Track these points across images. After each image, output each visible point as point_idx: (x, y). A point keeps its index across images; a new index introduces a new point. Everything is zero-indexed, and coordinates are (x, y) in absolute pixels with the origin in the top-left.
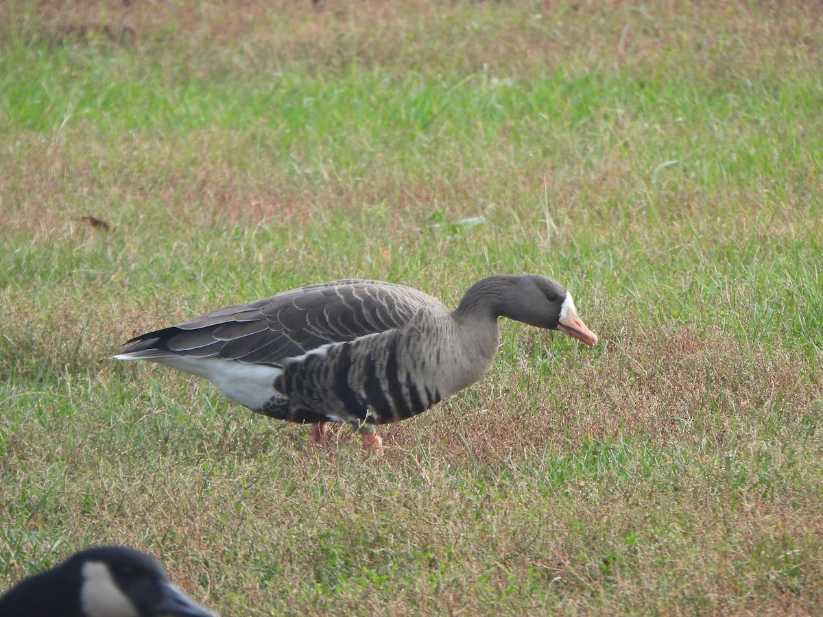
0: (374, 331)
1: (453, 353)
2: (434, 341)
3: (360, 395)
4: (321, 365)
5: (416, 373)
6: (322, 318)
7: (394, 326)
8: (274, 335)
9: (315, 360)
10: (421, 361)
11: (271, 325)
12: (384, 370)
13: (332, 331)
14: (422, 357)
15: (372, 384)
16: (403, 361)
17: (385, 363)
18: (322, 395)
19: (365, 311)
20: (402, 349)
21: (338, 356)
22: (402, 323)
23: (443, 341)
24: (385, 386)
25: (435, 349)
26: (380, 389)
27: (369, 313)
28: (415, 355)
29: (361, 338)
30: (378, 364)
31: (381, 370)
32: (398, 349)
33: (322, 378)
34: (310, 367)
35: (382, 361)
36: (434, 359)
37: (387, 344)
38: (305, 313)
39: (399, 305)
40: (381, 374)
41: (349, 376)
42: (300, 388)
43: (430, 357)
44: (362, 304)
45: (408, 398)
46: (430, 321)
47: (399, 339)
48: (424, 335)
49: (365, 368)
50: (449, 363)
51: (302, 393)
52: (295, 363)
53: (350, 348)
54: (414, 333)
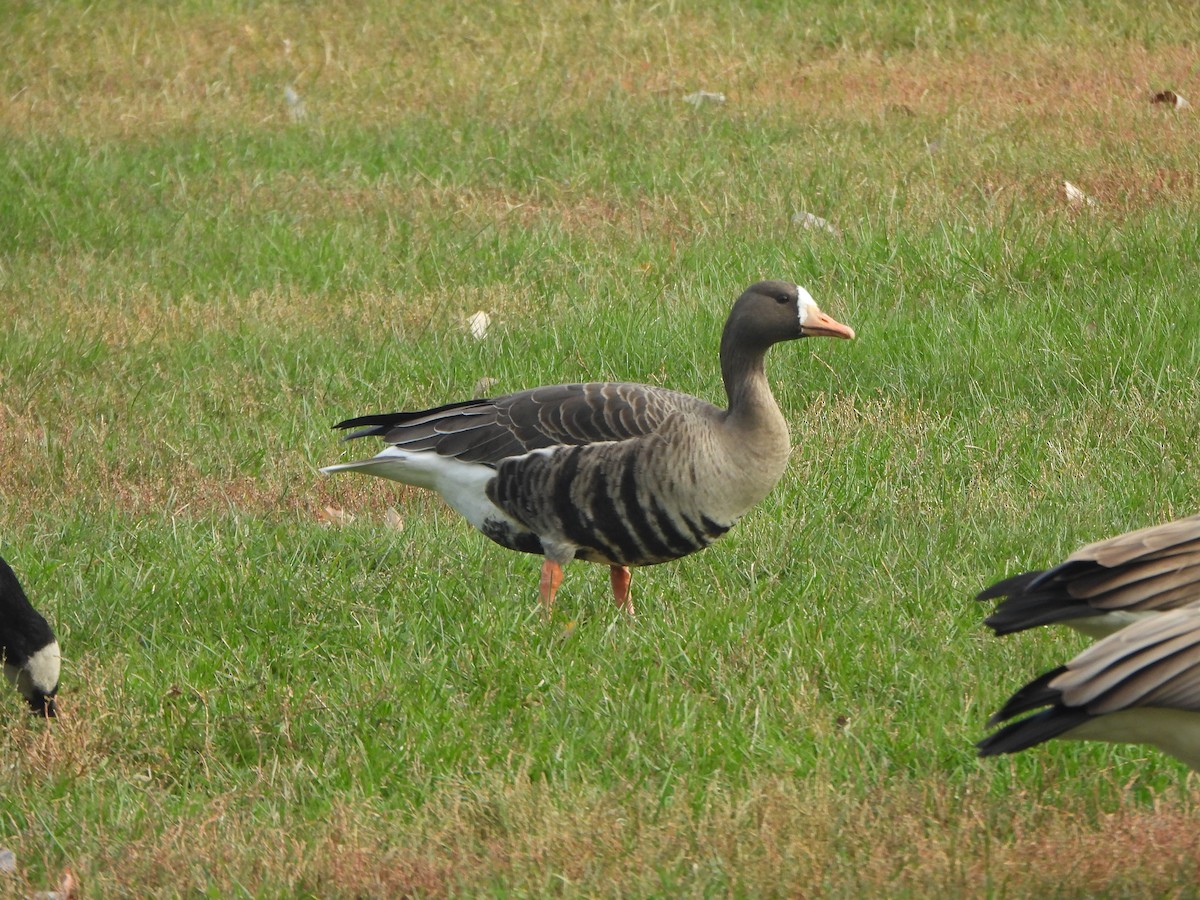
0: (611, 436)
2: (684, 454)
3: (584, 514)
4: (543, 467)
5: (663, 495)
6: (556, 414)
7: (638, 433)
8: (500, 430)
9: (535, 461)
10: (667, 481)
11: (500, 420)
12: (618, 489)
13: (564, 431)
14: (668, 476)
15: (601, 503)
16: (642, 479)
17: (619, 481)
18: (537, 507)
19: (606, 411)
20: (642, 463)
21: (563, 460)
22: (647, 431)
23: (696, 455)
24: (621, 509)
25: (687, 466)
27: (610, 414)
28: (659, 473)
29: (597, 444)
30: (609, 479)
31: (615, 486)
32: (638, 463)
33: (540, 484)
34: (529, 468)
35: (616, 477)
36: (686, 478)
37: (623, 457)
38: (539, 406)
39: (651, 409)
40: (614, 493)
41: (572, 489)
42: (514, 495)
43: (680, 476)
44: (606, 403)
45: (657, 529)
46: (679, 429)
47: (639, 452)
48: (670, 447)
49: (592, 483)
51: (515, 502)
52: (513, 463)
53: (580, 454)
54: (658, 446)
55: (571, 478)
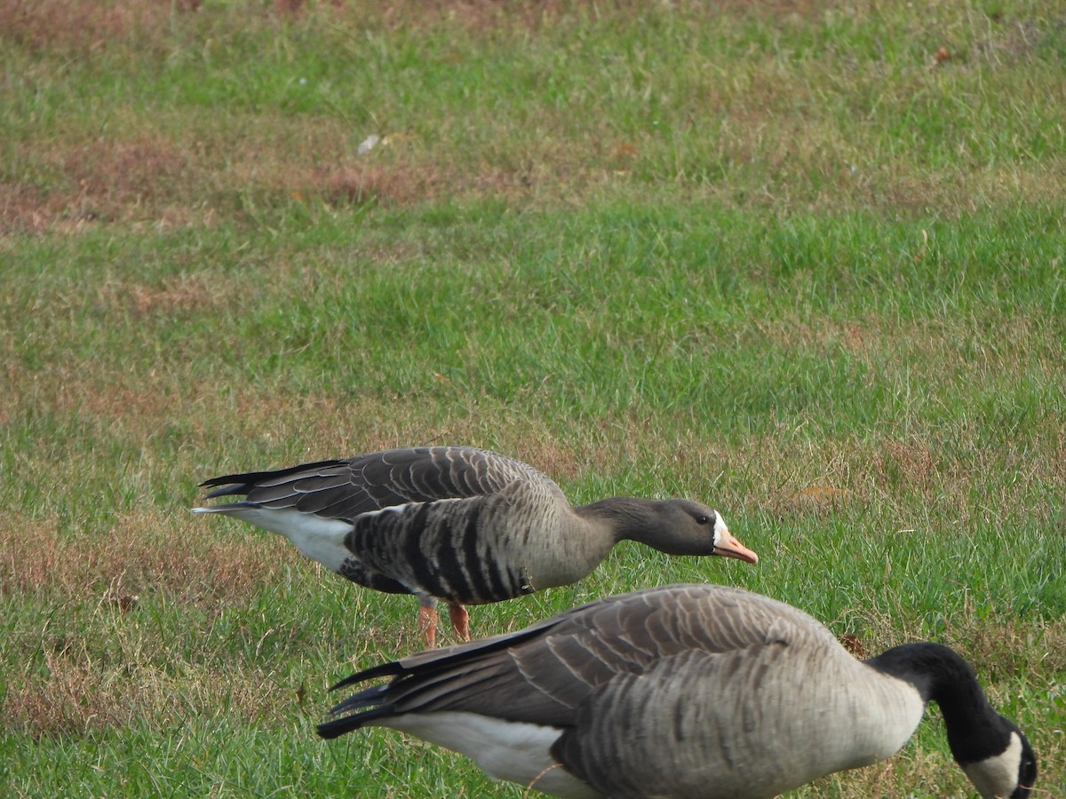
0: (456, 494)
1: (547, 537)
2: (524, 517)
3: (432, 563)
4: (396, 521)
5: (498, 549)
6: (407, 474)
7: (480, 492)
8: (354, 490)
9: (389, 516)
10: (504, 536)
11: (354, 480)
12: (461, 540)
13: (414, 489)
14: (506, 532)
15: (446, 553)
16: (483, 532)
17: (463, 533)
18: (391, 555)
19: (452, 472)
20: (485, 518)
21: (413, 515)
22: (490, 491)
23: (536, 521)
24: (461, 558)
25: (524, 527)
26: (455, 561)
27: (456, 475)
28: (498, 529)
29: (443, 501)
30: (454, 531)
31: (458, 537)
32: (479, 519)
33: (394, 537)
34: (383, 522)
35: (460, 529)
36: (520, 537)
37: (468, 511)
38: (391, 467)
39: (492, 471)
40: (457, 543)
41: (422, 540)
42: (370, 546)
43: (516, 534)
44: (451, 465)
45: (487, 576)
46: (524, 496)
47: (482, 509)
48: (513, 508)
49: (439, 534)
50: (540, 547)
51: (372, 551)
52: (369, 518)
53: (429, 510)
54: (502, 505)
55: (420, 531)
